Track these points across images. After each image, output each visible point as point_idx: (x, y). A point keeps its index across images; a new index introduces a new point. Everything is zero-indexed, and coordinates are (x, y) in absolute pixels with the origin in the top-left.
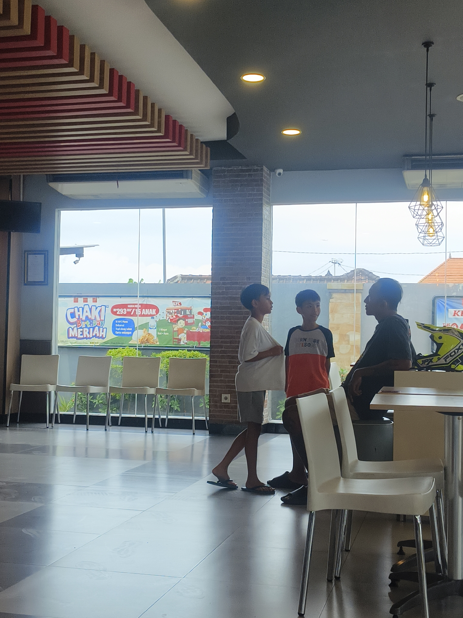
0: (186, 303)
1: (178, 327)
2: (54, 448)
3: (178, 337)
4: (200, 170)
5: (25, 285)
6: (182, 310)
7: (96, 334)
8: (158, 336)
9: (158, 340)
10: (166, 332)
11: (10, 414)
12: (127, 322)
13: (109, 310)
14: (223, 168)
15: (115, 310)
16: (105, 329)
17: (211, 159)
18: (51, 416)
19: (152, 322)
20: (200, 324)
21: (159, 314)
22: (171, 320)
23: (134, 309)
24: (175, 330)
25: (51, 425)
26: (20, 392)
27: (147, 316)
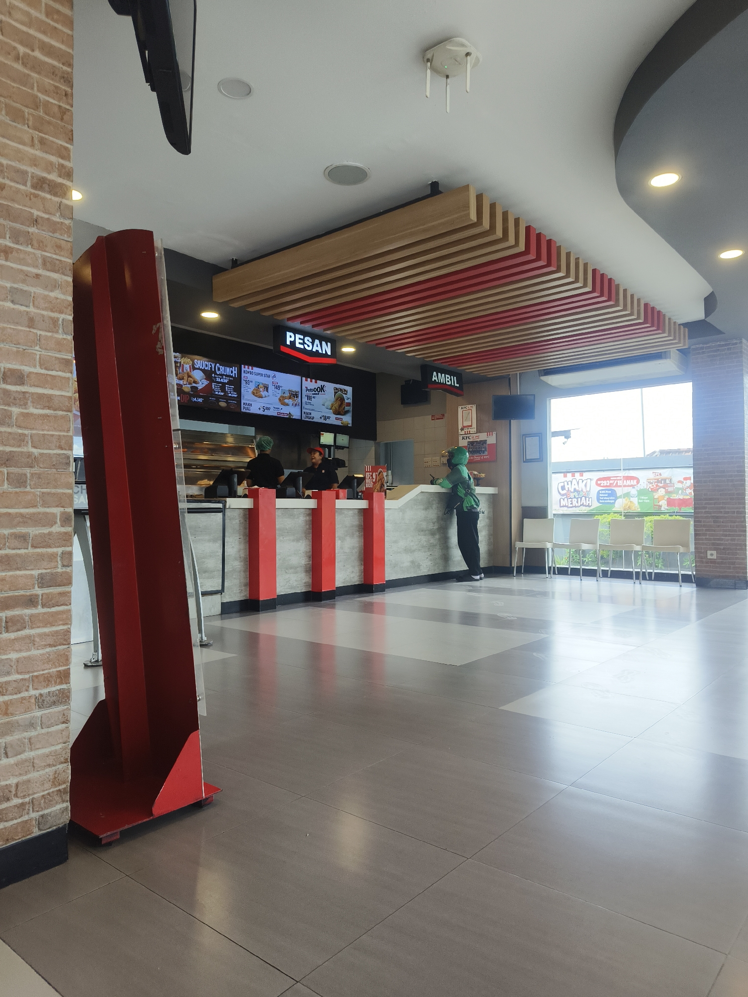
0: (666, 473)
1: (659, 495)
2: (553, 593)
3: (658, 504)
4: (677, 350)
5: (524, 462)
6: (662, 480)
7: (583, 503)
8: (639, 503)
9: (639, 507)
10: (646, 499)
11: (517, 567)
12: (610, 492)
13: (594, 482)
14: (701, 345)
15: (599, 482)
16: (590, 499)
17: (690, 338)
18: (550, 568)
19: (634, 492)
20: (680, 492)
21: (640, 484)
22: (651, 489)
23: (616, 481)
24: (655, 497)
25: (550, 575)
26: (523, 548)
27: (629, 486)
